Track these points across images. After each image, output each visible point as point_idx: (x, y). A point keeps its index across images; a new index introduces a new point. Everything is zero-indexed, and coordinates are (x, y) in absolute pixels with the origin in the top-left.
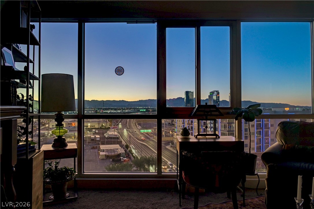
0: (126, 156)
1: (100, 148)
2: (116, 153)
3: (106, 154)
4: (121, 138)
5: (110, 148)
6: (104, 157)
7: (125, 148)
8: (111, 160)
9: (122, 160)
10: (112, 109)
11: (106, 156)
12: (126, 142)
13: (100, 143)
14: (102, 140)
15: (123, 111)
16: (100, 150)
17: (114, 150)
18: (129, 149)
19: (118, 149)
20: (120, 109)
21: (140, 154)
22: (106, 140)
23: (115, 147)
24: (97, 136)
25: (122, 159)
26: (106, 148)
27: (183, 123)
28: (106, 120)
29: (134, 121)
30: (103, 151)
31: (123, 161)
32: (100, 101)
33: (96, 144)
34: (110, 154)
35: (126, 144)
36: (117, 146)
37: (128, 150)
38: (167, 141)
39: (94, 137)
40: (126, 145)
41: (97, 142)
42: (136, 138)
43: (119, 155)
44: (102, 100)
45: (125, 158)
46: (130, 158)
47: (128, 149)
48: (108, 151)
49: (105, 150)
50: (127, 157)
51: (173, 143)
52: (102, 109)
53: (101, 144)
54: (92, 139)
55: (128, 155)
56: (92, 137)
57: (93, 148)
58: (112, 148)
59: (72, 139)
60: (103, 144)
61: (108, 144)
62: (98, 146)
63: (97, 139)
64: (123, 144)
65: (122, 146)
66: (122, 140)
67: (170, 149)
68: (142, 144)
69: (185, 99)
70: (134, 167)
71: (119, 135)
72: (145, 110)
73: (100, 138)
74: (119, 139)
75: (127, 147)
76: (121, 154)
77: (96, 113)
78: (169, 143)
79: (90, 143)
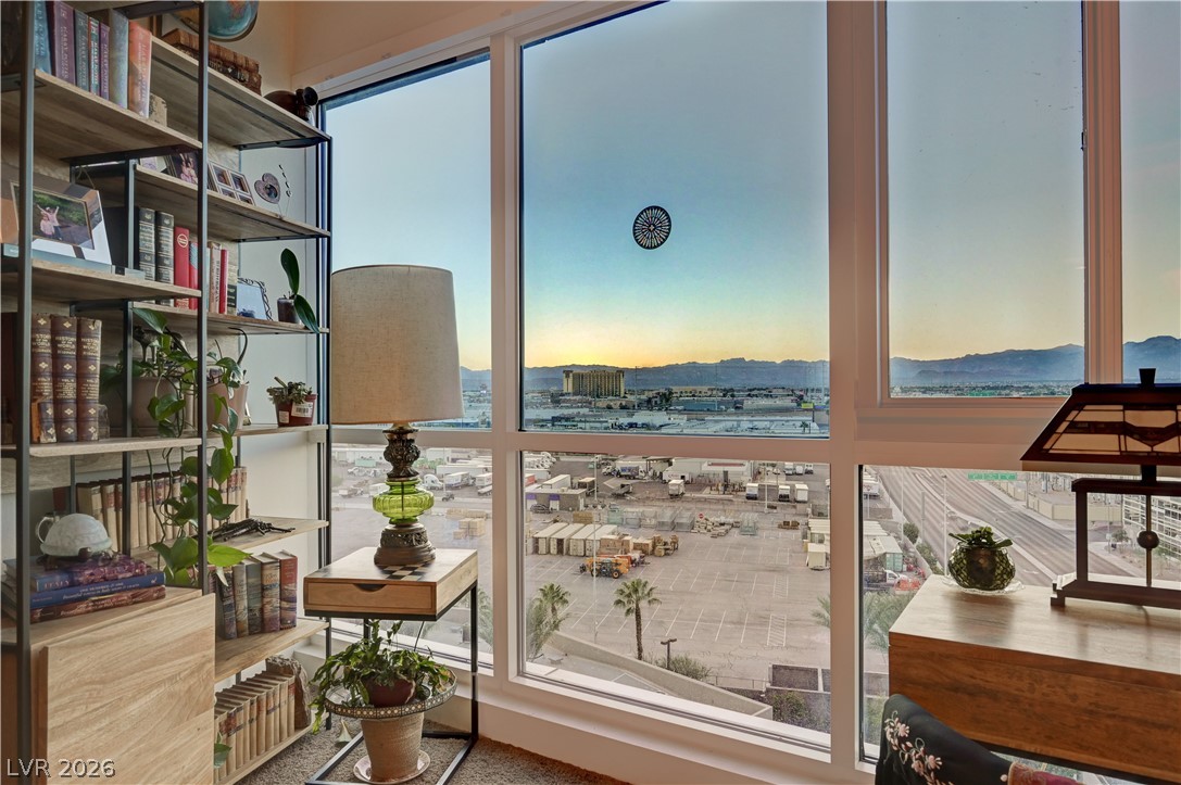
0: (905, 566)
1: (809, 528)
2: (867, 552)
4: (886, 495)
6: (823, 562)
7: (903, 537)
9: (890, 581)
12: (905, 514)
13: (809, 510)
14: (816, 502)
16: (809, 536)
18: (919, 540)
19: (873, 538)
24: (798, 486)
25: (891, 575)
30: (820, 541)
31: (892, 585)
33: (796, 514)
35: (906, 521)
36: (871, 527)
37: (915, 546)
38: (1093, 522)
39: (789, 487)
40: (906, 526)
41: (798, 505)
42: (948, 501)
43: (879, 560)
45: (901, 572)
46: (922, 576)
47: (914, 542)
49: (825, 537)
50: (909, 570)
51: (1121, 536)
52: (819, 390)
53: (813, 513)
54: (781, 496)
55: (916, 562)
56: (781, 487)
57: (786, 525)
59: (717, 489)
60: (820, 514)
62: (802, 520)
63: (799, 498)
64: (894, 520)
65: (890, 530)
66: (893, 505)
67: (1106, 558)
71: (883, 487)
73: (809, 492)
74: (882, 503)
75: (912, 533)
76: (888, 556)
77: (799, 405)
78: (1105, 528)
79: (775, 508)
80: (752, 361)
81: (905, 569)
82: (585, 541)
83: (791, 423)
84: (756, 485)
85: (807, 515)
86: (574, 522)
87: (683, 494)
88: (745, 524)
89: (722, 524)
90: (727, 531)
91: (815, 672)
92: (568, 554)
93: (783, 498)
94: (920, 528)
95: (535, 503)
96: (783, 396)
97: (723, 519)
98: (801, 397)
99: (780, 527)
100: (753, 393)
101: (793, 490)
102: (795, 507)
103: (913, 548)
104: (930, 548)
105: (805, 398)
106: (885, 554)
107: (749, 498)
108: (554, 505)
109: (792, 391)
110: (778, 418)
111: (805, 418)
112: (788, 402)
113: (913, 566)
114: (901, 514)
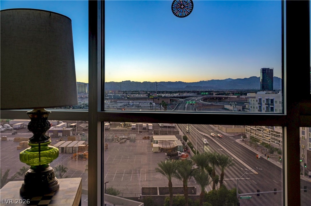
0: (184, 150)
1: (153, 139)
2: (172, 146)
3: (159, 146)
4: (177, 127)
5: (165, 140)
6: (157, 150)
7: (183, 140)
8: (166, 154)
9: (179, 155)
10: (167, 92)
11: (160, 149)
12: (183, 133)
14: (155, 130)
15: (180, 94)
16: (153, 141)
17: (169, 142)
18: (188, 141)
19: (174, 141)
20: (176, 92)
21: (202, 148)
22: (160, 129)
23: (170, 139)
24: (149, 124)
25: (179, 153)
26: (160, 139)
27: (259, 104)
28: (160, 106)
29: (193, 107)
30: (157, 143)
31: (180, 157)
32: (153, 82)
33: (148, 134)
34: (165, 146)
35: (183, 135)
36: (173, 137)
37: (186, 143)
38: (237, 133)
39: (146, 125)
40: (184, 137)
42: (197, 129)
43: (176, 148)
44: (155, 82)
45: (183, 152)
46: (189, 153)
47: (186, 142)
48: (162, 142)
49: (159, 141)
50: (185, 151)
51: (245, 137)
52: (155, 92)
53: (154, 133)
55: (187, 148)
56: (143, 125)
57: (145, 138)
58: (167, 140)
59: (122, 126)
60: (156, 134)
61: (163, 134)
62: (150, 136)
63: (149, 129)
64: (180, 135)
65: (179, 138)
66: (179, 130)
67: (241, 144)
68: (204, 135)
69: (261, 78)
70: (194, 164)
72: (207, 93)
73: (153, 126)
74: (176, 129)
75: (185, 139)
76: (178, 147)
77: (149, 97)
78: (240, 135)
79: (141, 132)
80: (133, 82)
81: (184, 151)
82: (72, 147)
83: (146, 103)
84: (135, 124)
85: (152, 134)
86: (68, 141)
87: (109, 128)
88: (132, 138)
89: (123, 139)
90: (125, 141)
91: (157, 188)
92: (66, 153)
93: (144, 129)
94: (188, 137)
95: (52, 134)
96: (143, 94)
97: (124, 137)
98: (149, 94)
99: (143, 139)
100: (133, 92)
101: (147, 126)
102: (148, 132)
103: (186, 144)
104: (191, 143)
105: (151, 94)
106: (178, 146)
107: (133, 129)
108: (60, 134)
109: (146, 92)
110: (142, 101)
111: (151, 101)
112: (145, 96)
113: (186, 150)
114: (182, 133)
